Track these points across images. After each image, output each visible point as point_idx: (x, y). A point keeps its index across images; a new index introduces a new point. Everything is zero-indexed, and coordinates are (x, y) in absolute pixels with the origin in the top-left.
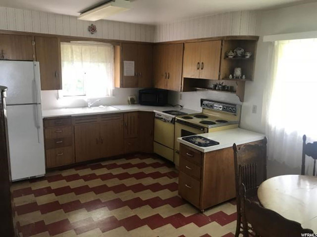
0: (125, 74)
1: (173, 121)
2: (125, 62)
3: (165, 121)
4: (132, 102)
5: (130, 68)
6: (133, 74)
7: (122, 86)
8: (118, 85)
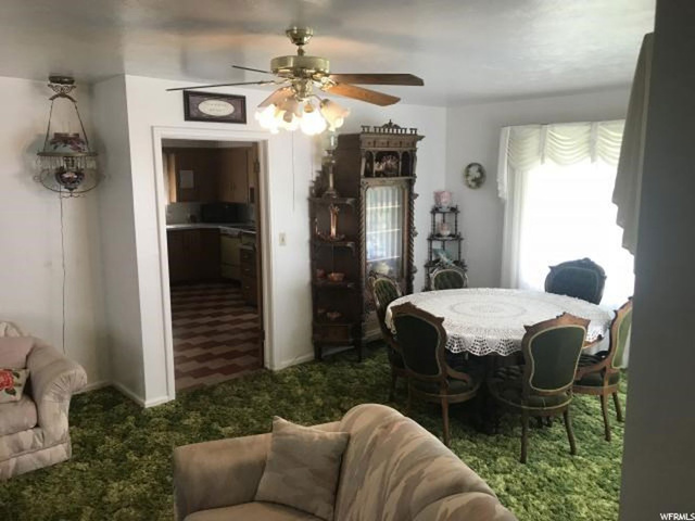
0: (182, 186)
1: (240, 236)
2: (182, 172)
3: (231, 237)
4: (193, 219)
5: (189, 178)
6: (192, 186)
7: (179, 199)
8: (174, 200)
